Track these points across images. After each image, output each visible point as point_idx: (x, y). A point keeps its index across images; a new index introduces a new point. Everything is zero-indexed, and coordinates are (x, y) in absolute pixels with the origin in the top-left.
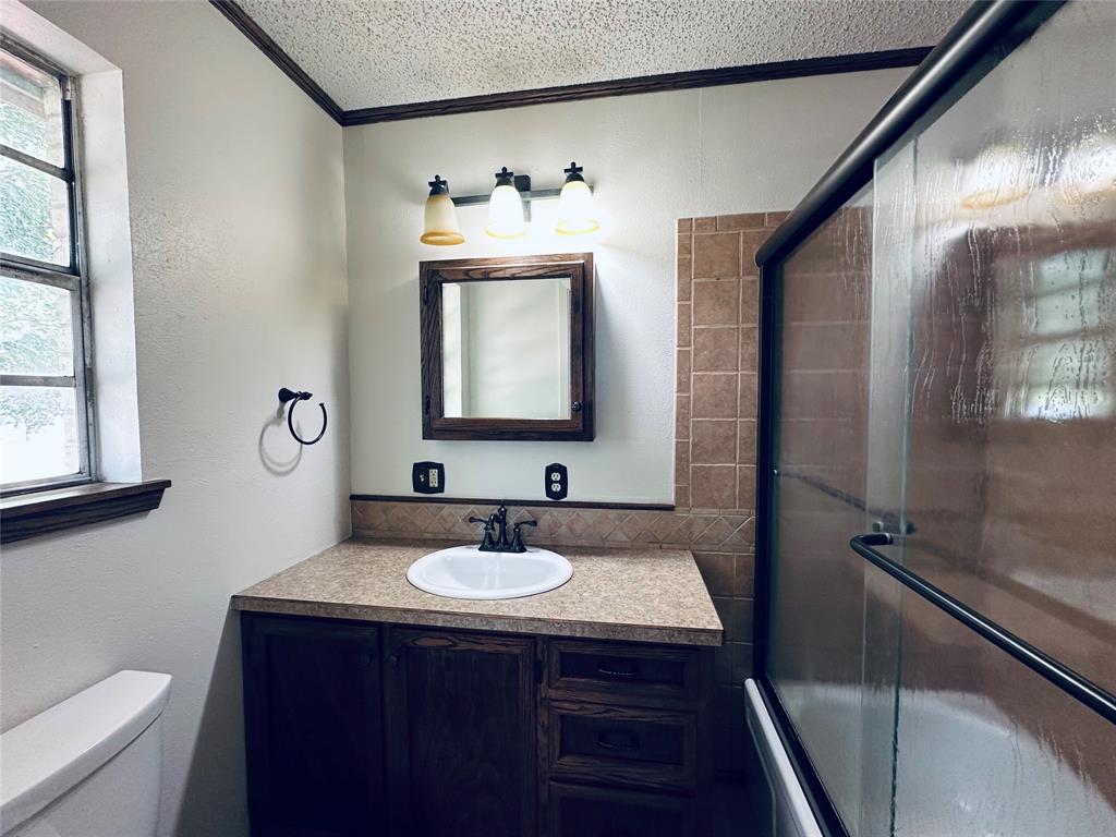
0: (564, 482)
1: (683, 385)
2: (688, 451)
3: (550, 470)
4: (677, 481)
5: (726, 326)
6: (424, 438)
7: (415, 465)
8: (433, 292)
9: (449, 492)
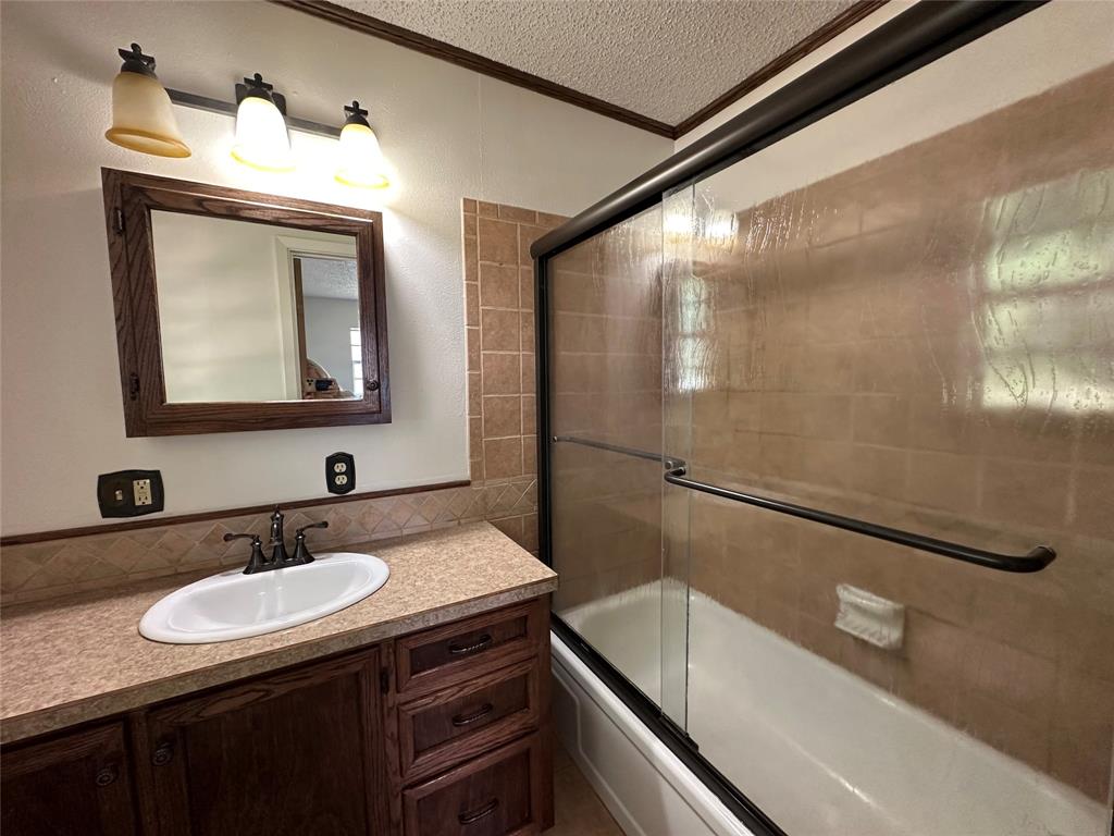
0: (351, 473)
1: (473, 364)
2: (480, 428)
3: (331, 461)
4: (471, 456)
5: (509, 310)
6: (129, 435)
7: (100, 477)
8: (135, 219)
9: (172, 507)
